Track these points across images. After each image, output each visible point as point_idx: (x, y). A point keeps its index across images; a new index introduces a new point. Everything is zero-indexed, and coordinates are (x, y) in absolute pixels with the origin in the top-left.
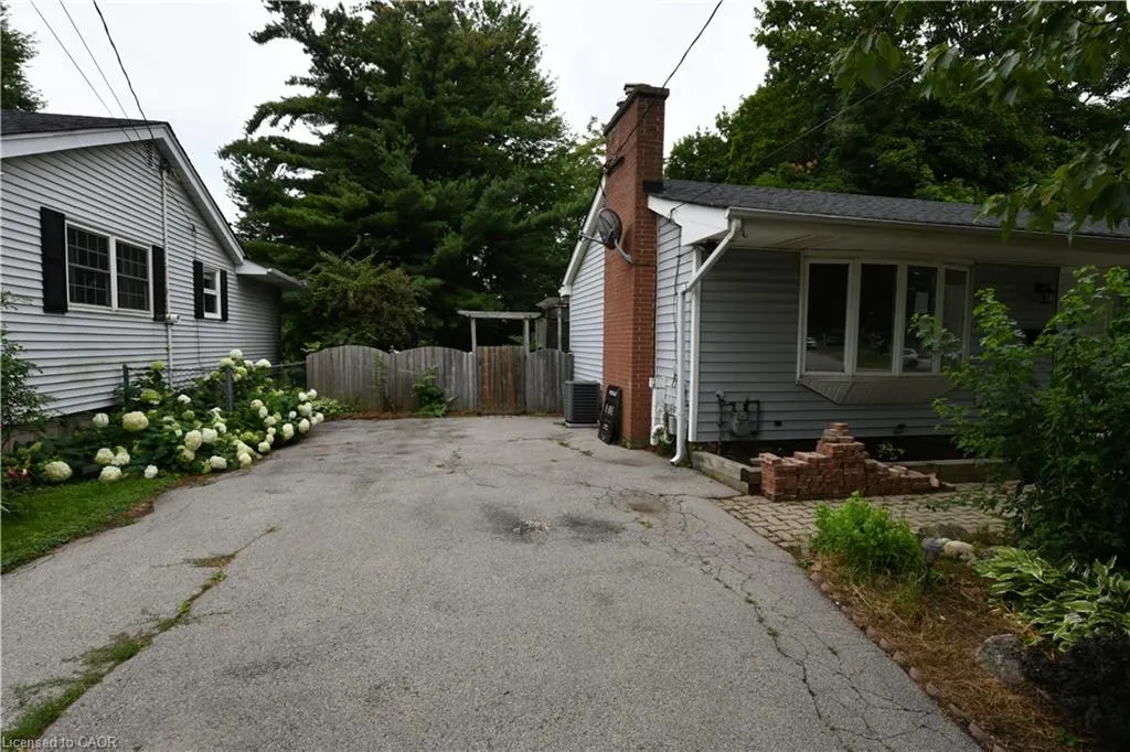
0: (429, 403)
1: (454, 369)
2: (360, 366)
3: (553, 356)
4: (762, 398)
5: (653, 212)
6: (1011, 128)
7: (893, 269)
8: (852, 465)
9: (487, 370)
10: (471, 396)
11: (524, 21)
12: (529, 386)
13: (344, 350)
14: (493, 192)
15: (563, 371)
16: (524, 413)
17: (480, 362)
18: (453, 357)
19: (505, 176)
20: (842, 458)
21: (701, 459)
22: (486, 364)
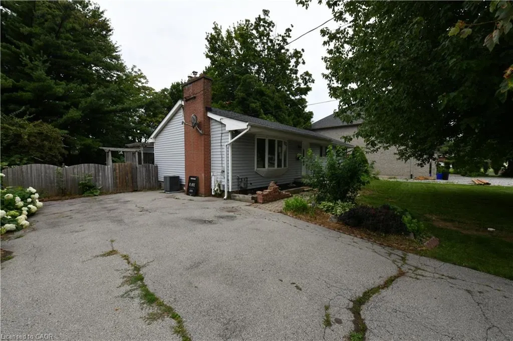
0: (89, 190)
1: (100, 174)
2: (43, 175)
3: (149, 167)
4: (248, 177)
5: (210, 118)
6: (279, 102)
7: (275, 140)
8: (276, 192)
9: (118, 173)
10: (110, 185)
11: (102, 15)
12: (139, 179)
13: (31, 167)
14: (100, 93)
15: (153, 172)
16: (136, 191)
17: (114, 170)
18: (100, 168)
19: (107, 87)
20: (275, 190)
21: (235, 196)
22: (118, 171)
